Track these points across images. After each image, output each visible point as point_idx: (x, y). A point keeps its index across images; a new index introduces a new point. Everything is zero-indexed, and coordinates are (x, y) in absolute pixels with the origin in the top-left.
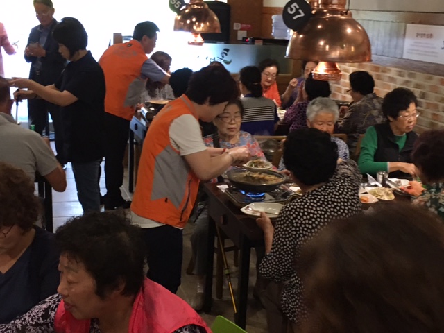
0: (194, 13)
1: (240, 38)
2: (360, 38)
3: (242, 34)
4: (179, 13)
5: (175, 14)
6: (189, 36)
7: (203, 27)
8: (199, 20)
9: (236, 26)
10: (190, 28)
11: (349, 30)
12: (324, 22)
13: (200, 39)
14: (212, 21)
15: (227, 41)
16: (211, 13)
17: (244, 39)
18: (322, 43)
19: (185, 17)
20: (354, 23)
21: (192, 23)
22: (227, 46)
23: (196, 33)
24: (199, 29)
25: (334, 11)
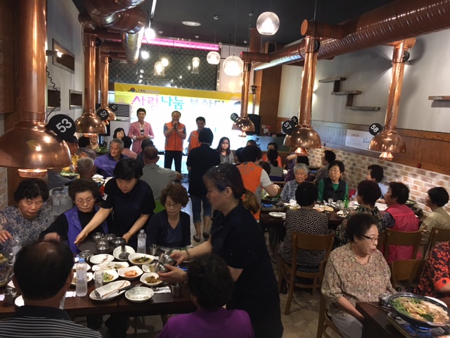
0: (242, 121)
1: (265, 132)
2: (316, 138)
3: (266, 131)
4: (235, 121)
5: (233, 122)
6: (239, 132)
7: (246, 128)
8: (245, 125)
9: (263, 127)
10: (240, 129)
11: (311, 135)
12: (300, 131)
13: (245, 134)
14: (251, 125)
15: (258, 134)
16: (251, 121)
17: (267, 134)
18: (299, 139)
19: (238, 123)
20: (313, 131)
21: (241, 126)
22: (258, 137)
23: (243, 131)
24: (244, 129)
25: (305, 126)
